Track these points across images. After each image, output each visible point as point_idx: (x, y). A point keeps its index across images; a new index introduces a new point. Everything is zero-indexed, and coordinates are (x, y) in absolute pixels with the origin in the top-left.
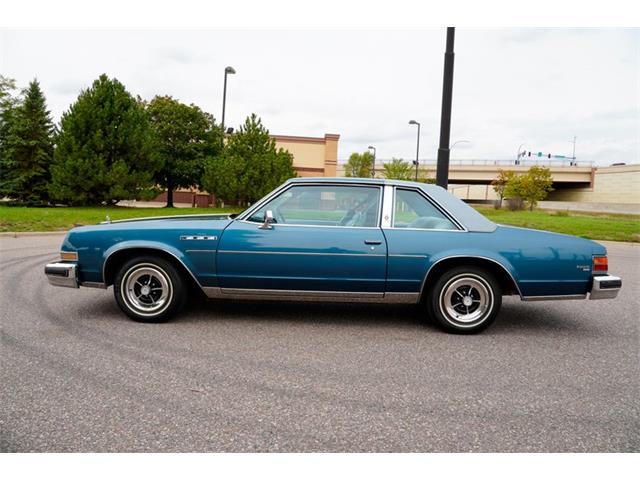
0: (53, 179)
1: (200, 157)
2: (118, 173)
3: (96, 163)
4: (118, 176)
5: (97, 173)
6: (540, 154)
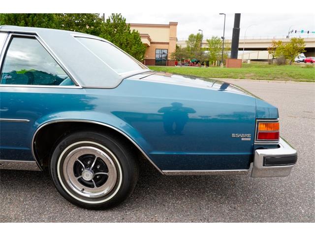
6: (302, 31)
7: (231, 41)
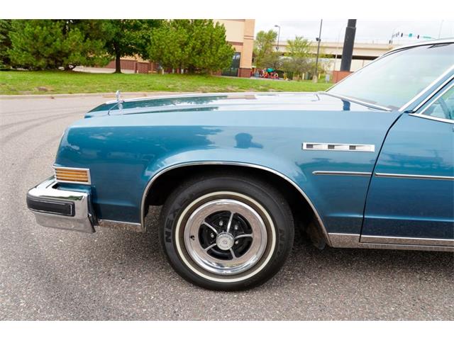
0: (13, 45)
1: (145, 28)
2: (74, 41)
3: (53, 31)
4: (74, 43)
5: (55, 41)
6: (411, 35)
7: (342, 46)
